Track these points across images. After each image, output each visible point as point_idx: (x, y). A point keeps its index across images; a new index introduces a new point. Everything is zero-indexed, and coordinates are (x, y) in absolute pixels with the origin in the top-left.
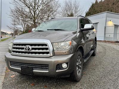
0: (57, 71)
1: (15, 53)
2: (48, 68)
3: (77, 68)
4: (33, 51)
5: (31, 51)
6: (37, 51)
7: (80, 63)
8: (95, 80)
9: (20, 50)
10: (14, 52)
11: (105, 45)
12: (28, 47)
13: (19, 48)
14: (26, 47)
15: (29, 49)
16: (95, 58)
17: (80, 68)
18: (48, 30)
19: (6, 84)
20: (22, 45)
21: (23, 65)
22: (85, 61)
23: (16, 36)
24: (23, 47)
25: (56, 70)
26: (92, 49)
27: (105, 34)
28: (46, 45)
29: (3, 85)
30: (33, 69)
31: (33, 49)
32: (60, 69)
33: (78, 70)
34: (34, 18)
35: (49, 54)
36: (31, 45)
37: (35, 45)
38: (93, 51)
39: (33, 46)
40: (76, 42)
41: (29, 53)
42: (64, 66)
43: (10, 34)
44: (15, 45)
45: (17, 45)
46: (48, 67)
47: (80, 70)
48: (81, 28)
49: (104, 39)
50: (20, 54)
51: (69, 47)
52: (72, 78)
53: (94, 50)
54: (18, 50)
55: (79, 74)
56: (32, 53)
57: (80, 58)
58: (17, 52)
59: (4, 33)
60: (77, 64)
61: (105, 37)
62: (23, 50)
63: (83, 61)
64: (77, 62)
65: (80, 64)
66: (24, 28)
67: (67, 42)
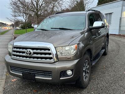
0: (61, 79)
1: (15, 57)
2: (51, 75)
3: (84, 74)
4: (35, 55)
5: (32, 56)
6: (39, 55)
7: (88, 67)
8: (104, 86)
9: (21, 54)
10: (14, 55)
11: (119, 41)
12: (30, 51)
13: (20, 52)
14: (27, 51)
15: (30, 54)
16: (106, 58)
17: (88, 72)
18: (51, 28)
19: (7, 89)
20: (23, 48)
21: (24, 71)
22: (93, 64)
23: (17, 27)
24: (24, 50)
25: (60, 77)
26: (103, 48)
27: (120, 27)
28: (49, 50)
29: (3, 91)
30: (35, 76)
31: (34, 53)
32: (64, 76)
33: (84, 75)
34: (37, 10)
35: (52, 60)
36: (33, 49)
37: (37, 49)
38: (104, 51)
39: (34, 50)
40: (83, 44)
41: (30, 57)
42: (69, 72)
43: (11, 25)
44: (15, 48)
45: (17, 48)
46: (51, 73)
47: (87, 75)
48: (90, 27)
49: (119, 33)
50: (21, 58)
51: (75, 52)
52: (78, 85)
53: (105, 49)
54: (18, 54)
55: (86, 80)
56: (34, 58)
57: (87, 62)
58: (17, 56)
59: (3, 24)
60: (84, 70)
61: (120, 30)
62: (24, 54)
63: (92, 64)
64: (84, 67)
65: (87, 69)
66: (26, 20)
67: (72, 46)
